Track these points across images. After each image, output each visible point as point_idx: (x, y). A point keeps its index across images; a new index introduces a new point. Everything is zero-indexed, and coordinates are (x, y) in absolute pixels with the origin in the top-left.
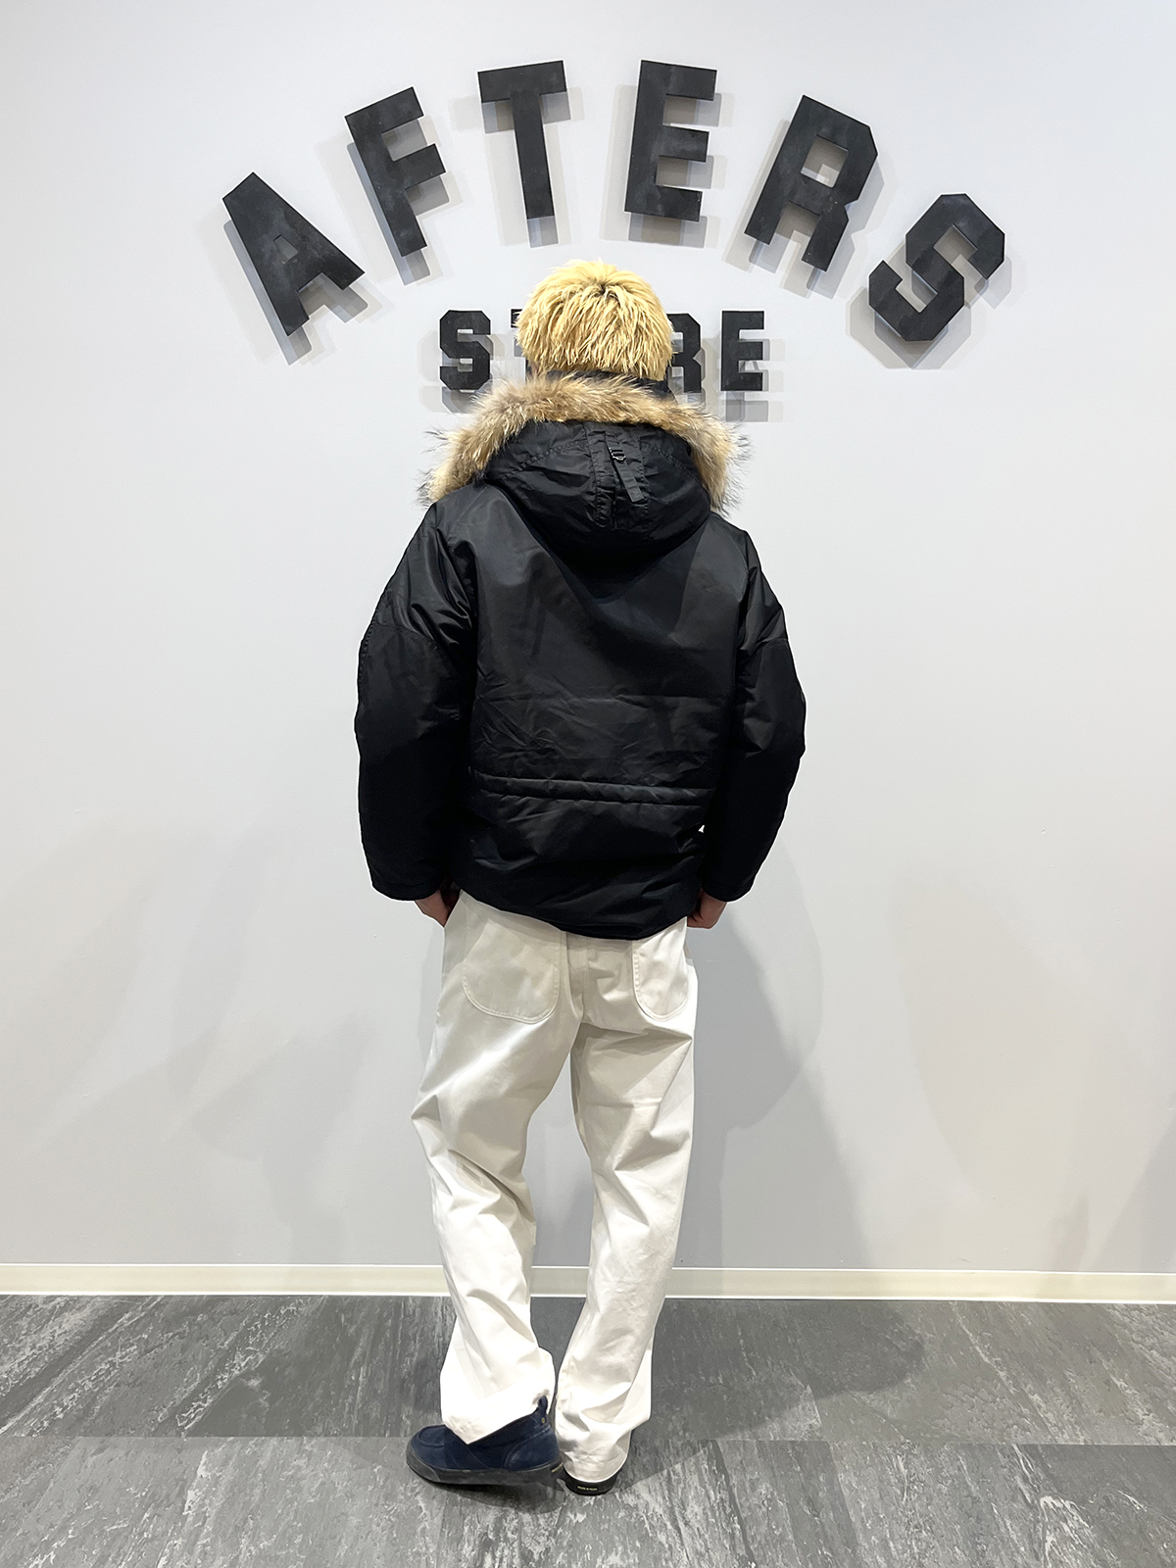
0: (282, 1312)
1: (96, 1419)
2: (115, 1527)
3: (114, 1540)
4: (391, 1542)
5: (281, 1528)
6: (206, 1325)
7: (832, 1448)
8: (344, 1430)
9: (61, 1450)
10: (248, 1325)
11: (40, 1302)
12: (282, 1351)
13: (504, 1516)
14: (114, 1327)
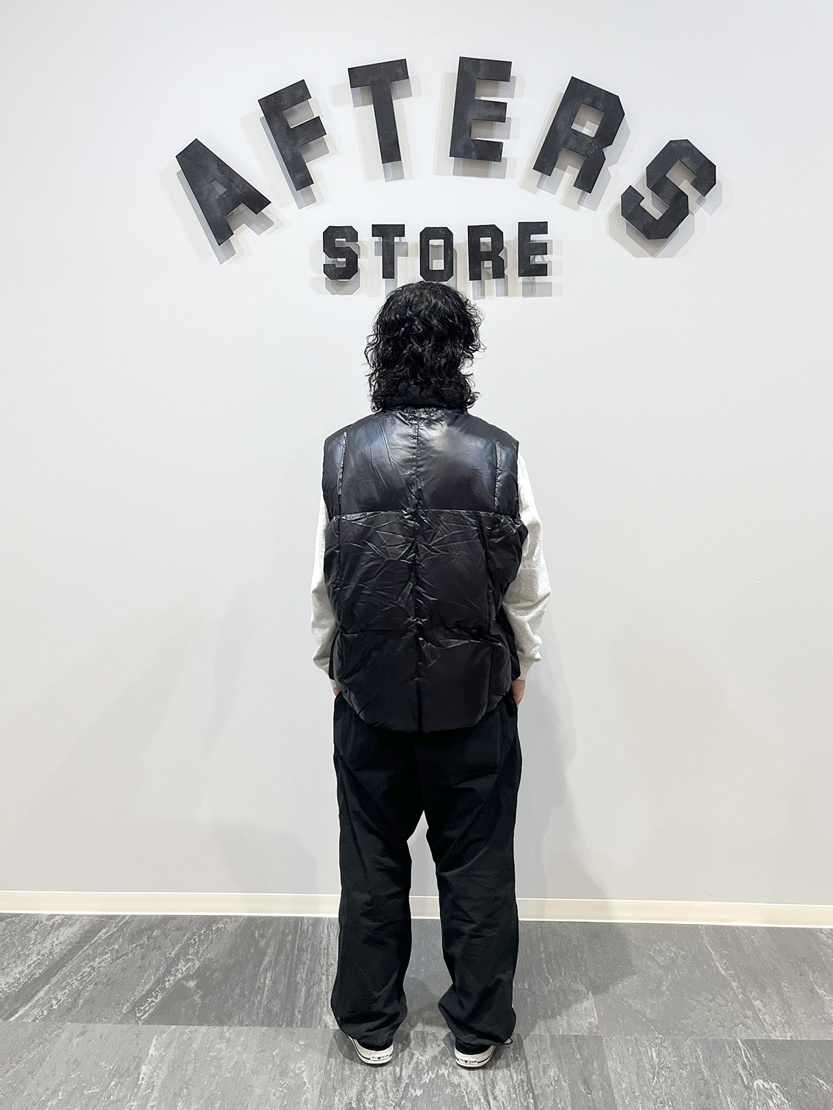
0: (214, 929)
1: (80, 1009)
2: (91, 1091)
3: (90, 1101)
4: (283, 1108)
5: (206, 1095)
6: (159, 939)
7: (604, 1041)
8: (254, 1021)
9: (56, 1032)
10: (189, 939)
11: (44, 919)
12: (212, 959)
13: (364, 1090)
14: (95, 940)
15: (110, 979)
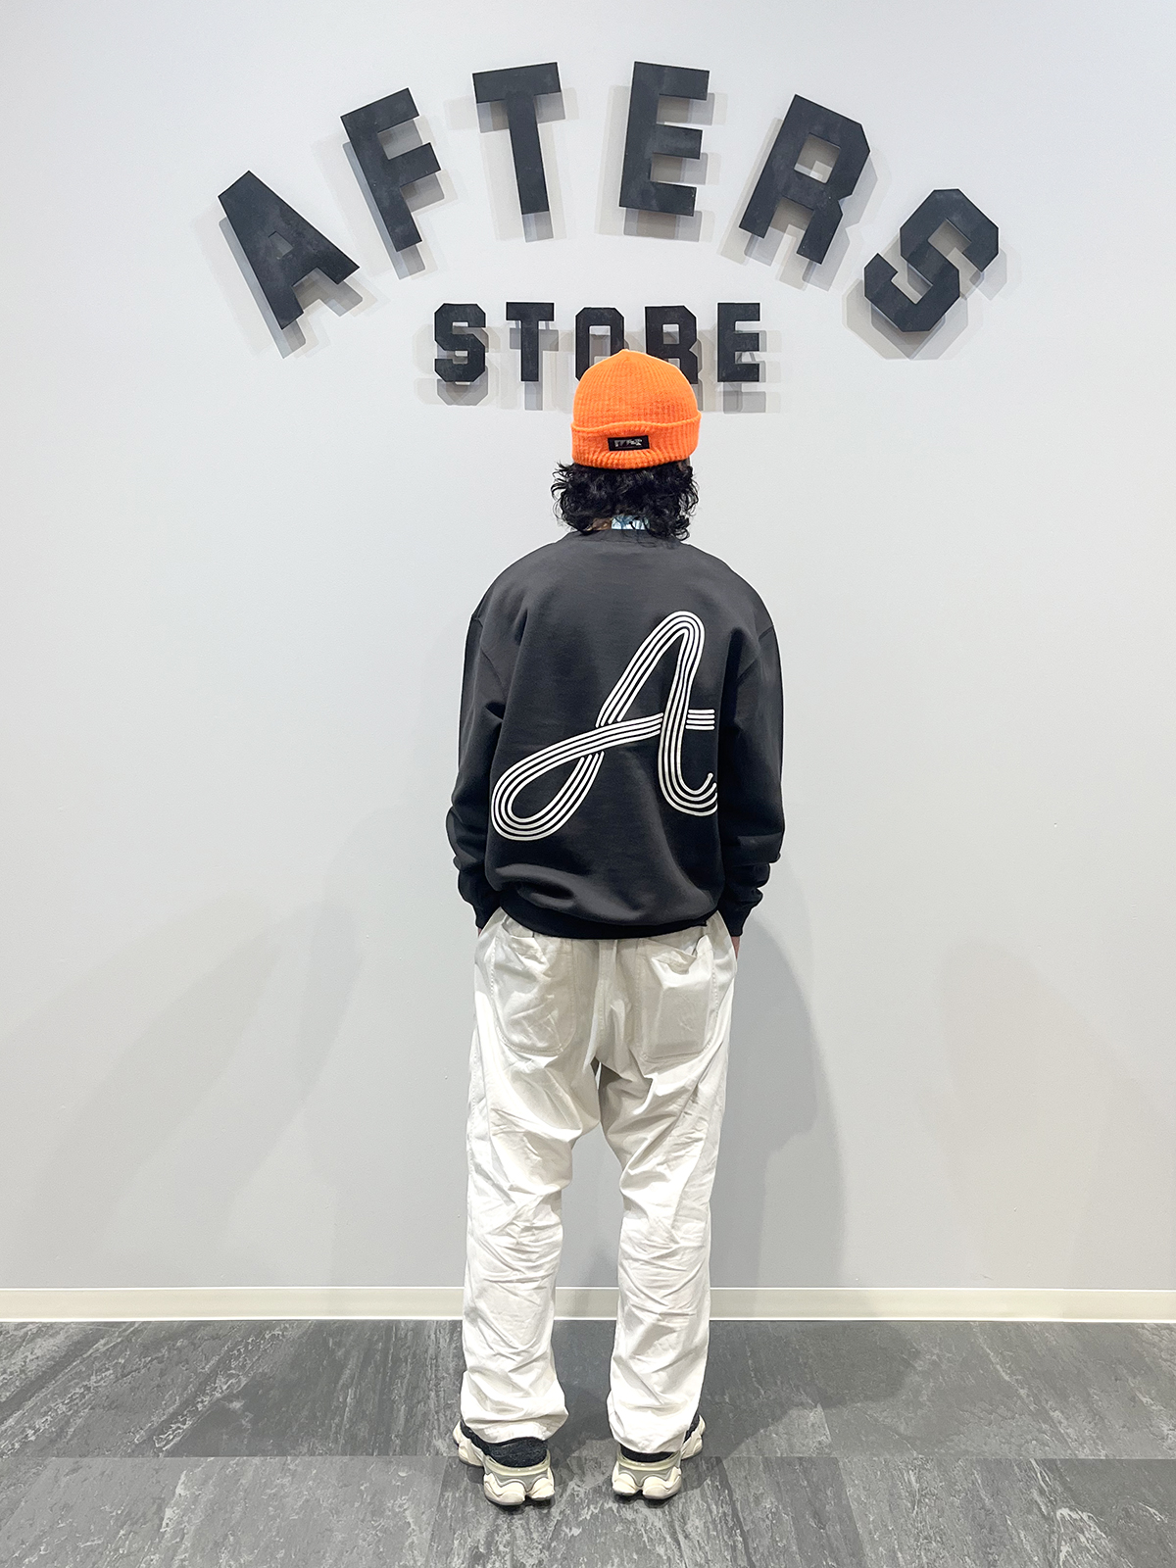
0: (267, 1337)
1: (70, 1440)
2: (89, 1544)
3: (88, 1556)
4: (378, 1555)
5: (262, 1544)
6: (186, 1350)
7: (841, 1464)
8: (330, 1450)
9: (34, 1470)
10: (230, 1350)
11: (11, 1328)
12: (266, 1374)
13: (496, 1529)
14: (89, 1353)
15: (113, 1402)
